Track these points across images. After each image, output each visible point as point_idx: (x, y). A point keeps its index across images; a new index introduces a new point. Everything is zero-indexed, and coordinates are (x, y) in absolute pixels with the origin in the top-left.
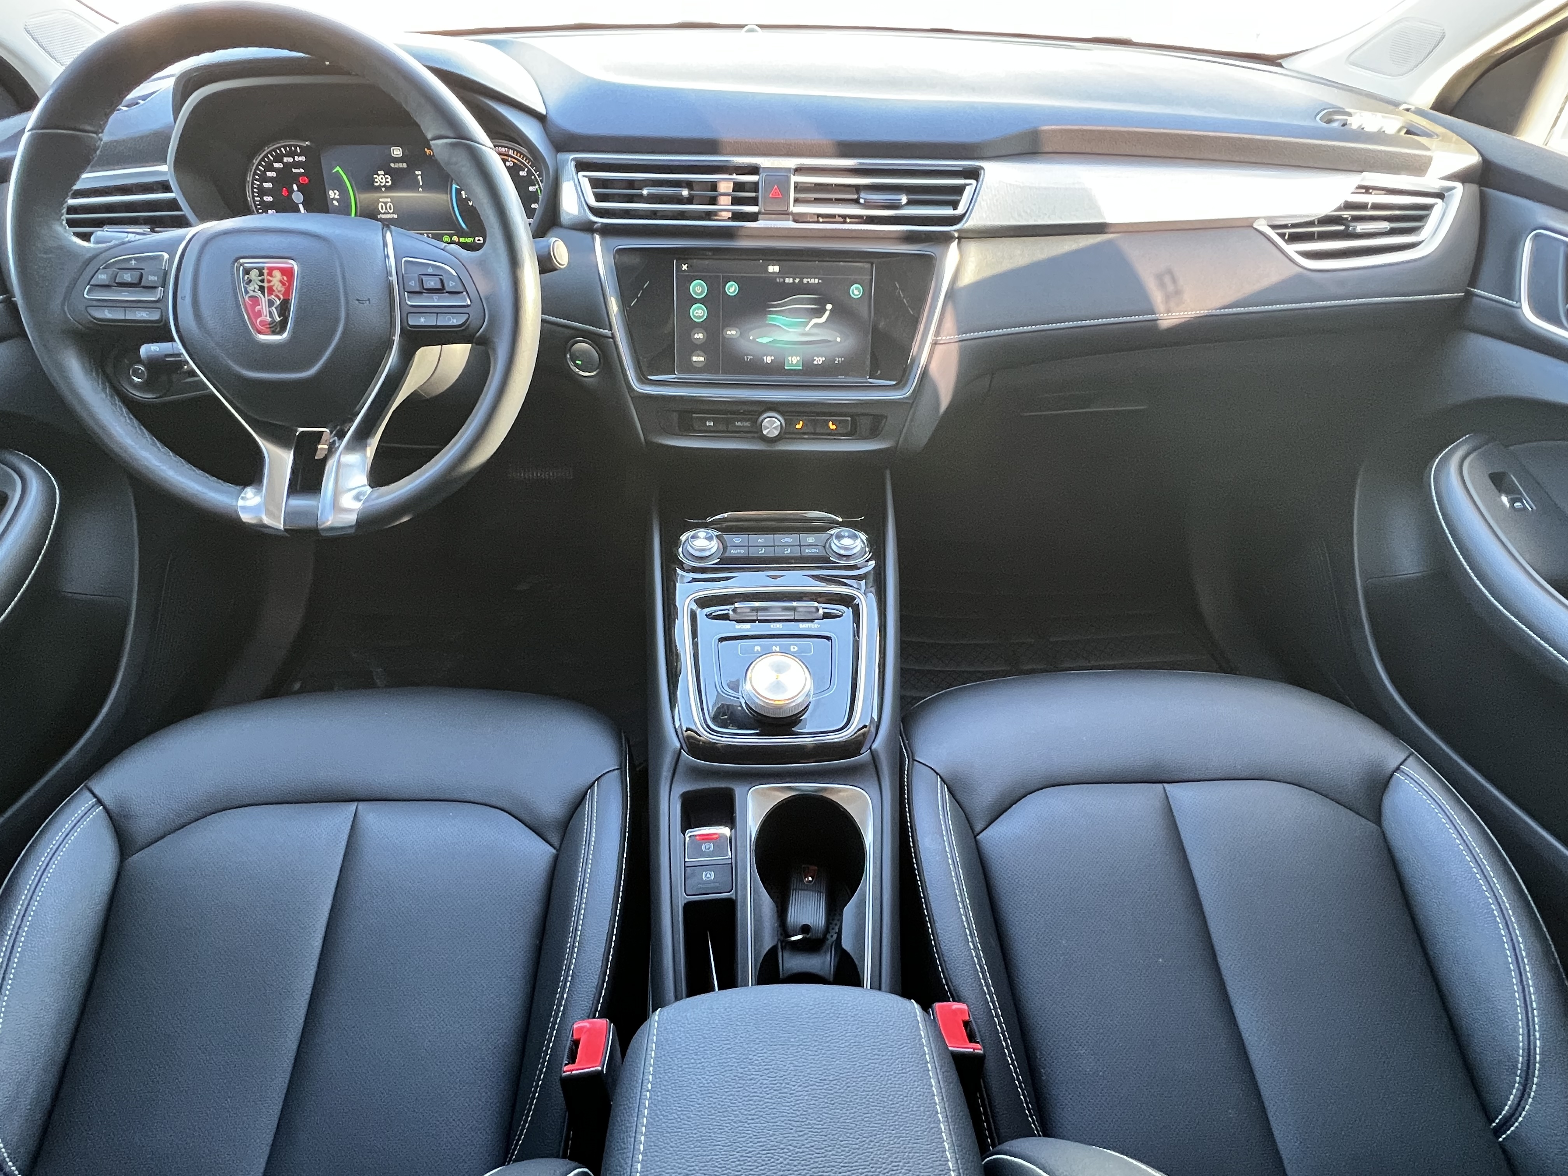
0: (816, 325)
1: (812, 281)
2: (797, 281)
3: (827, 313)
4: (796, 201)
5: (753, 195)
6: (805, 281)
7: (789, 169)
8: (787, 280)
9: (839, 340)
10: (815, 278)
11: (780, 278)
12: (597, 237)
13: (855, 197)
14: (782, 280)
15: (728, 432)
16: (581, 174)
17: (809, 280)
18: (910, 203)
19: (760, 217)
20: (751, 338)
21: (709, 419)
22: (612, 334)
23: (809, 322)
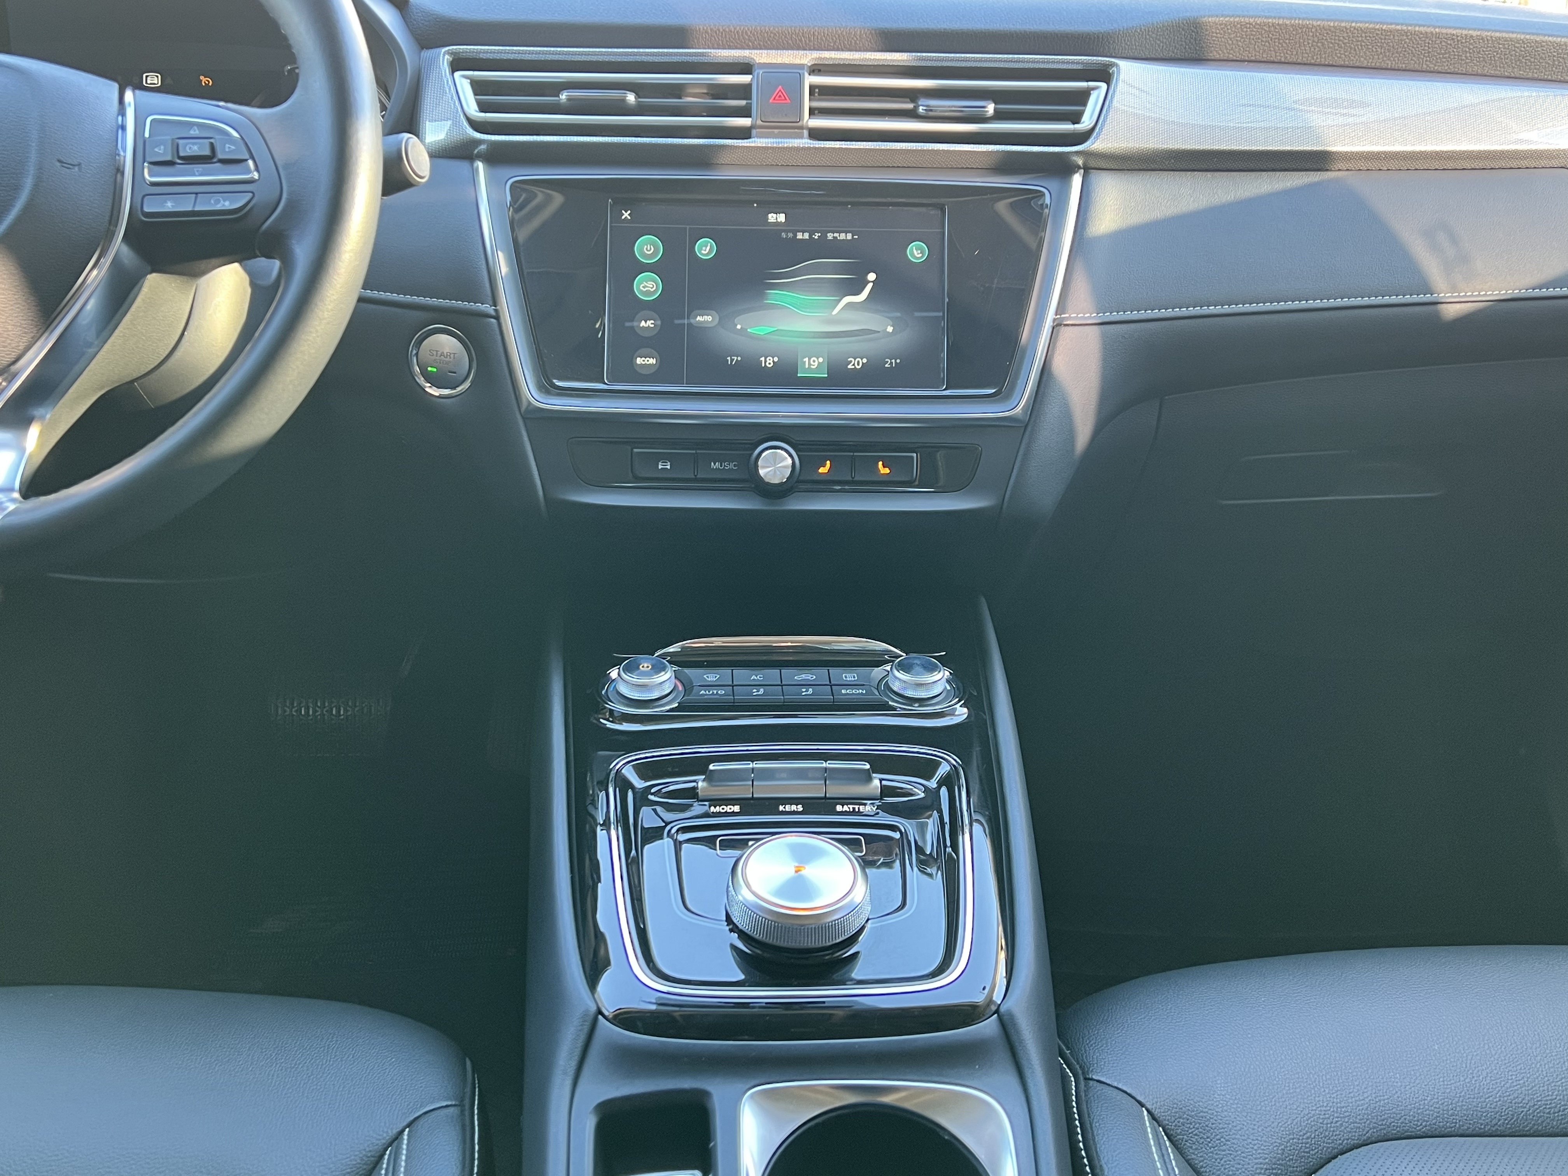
0: (850, 305)
1: (842, 236)
2: (817, 236)
3: (869, 286)
4: (812, 112)
5: (743, 103)
6: (830, 236)
7: (801, 66)
8: (800, 236)
9: (890, 329)
10: (846, 232)
11: (787, 232)
12: (480, 165)
13: (910, 106)
14: (790, 235)
15: (696, 480)
16: (457, 74)
17: (836, 235)
18: (999, 116)
19: (754, 132)
20: (739, 327)
21: (664, 458)
22: (496, 311)
23: (840, 300)
